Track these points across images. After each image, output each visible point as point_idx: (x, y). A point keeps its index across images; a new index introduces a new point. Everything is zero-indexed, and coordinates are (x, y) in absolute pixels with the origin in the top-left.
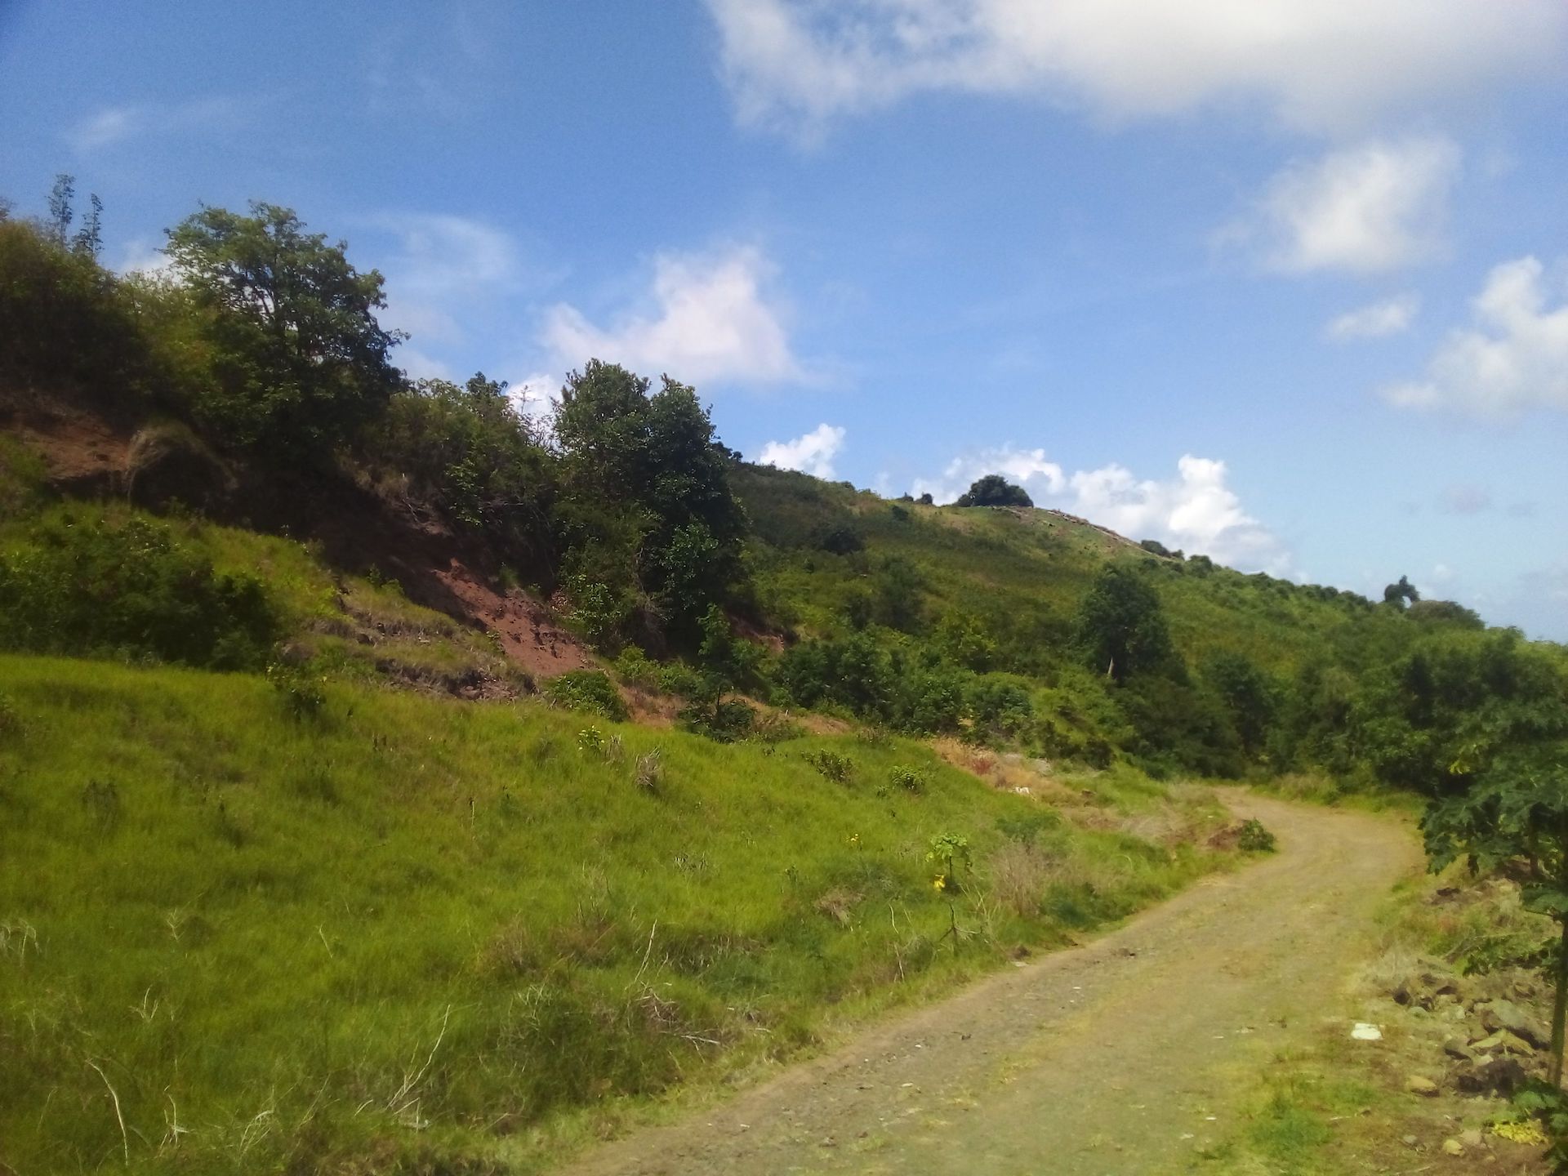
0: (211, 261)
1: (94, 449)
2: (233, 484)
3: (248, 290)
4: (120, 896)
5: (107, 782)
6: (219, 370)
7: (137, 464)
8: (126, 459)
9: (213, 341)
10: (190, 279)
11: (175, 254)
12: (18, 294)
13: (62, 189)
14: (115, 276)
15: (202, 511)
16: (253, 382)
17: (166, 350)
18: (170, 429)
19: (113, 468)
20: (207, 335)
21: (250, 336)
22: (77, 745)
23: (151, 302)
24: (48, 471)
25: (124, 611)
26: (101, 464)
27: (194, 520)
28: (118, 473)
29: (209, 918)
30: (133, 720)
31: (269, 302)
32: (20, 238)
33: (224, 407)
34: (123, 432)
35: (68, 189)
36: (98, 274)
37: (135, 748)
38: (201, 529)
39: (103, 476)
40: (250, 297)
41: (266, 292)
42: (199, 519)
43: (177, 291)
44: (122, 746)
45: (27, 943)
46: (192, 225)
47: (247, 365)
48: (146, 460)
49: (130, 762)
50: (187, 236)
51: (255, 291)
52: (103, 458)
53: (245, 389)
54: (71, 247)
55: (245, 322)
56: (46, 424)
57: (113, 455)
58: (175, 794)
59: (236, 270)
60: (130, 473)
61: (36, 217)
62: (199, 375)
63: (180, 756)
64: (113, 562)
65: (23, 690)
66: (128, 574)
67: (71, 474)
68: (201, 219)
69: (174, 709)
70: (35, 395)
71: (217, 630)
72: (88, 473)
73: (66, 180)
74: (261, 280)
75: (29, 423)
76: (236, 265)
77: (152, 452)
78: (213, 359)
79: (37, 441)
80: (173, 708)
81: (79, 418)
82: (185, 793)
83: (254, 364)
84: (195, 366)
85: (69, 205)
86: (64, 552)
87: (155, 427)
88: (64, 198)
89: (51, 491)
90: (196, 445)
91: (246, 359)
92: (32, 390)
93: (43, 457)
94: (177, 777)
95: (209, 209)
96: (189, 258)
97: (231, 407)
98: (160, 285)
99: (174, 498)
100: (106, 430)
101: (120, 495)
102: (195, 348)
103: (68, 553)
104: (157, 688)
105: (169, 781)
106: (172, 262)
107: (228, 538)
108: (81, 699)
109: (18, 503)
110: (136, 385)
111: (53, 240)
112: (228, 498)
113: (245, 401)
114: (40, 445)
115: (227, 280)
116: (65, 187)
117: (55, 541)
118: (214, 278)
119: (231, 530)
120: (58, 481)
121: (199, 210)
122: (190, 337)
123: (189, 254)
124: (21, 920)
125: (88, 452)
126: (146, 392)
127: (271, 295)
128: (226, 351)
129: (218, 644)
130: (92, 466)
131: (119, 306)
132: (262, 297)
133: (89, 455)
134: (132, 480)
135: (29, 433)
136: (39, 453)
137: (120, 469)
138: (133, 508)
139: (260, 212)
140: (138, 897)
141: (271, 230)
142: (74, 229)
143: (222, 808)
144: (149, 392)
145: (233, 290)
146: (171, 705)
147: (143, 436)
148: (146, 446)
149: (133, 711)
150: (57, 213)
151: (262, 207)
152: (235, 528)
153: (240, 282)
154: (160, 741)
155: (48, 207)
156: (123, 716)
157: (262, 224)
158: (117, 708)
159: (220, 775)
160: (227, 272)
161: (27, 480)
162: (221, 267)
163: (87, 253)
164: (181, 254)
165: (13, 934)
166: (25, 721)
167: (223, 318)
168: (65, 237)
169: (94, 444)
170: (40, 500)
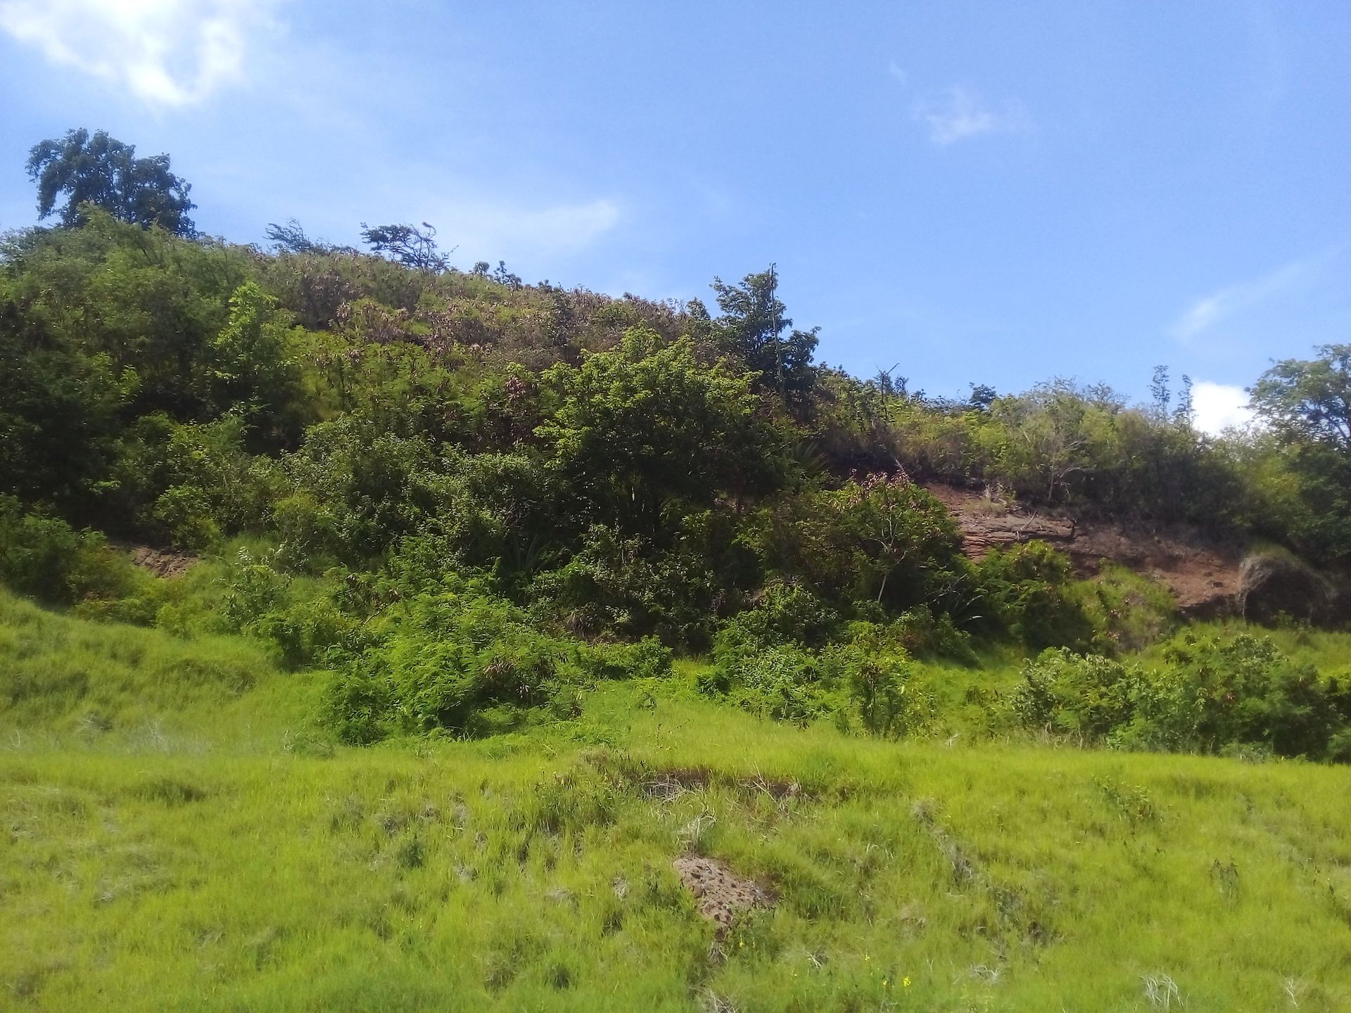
0: (1287, 405)
1: (1211, 578)
2: (1333, 593)
3: (1324, 422)
4: (1247, 963)
5: (1230, 862)
6: (1306, 495)
7: (1248, 586)
8: (1237, 583)
9: (1299, 472)
10: (1273, 424)
11: (1256, 407)
12: (1137, 465)
13: (1159, 377)
14: (1210, 435)
15: (1309, 620)
16: (1339, 501)
17: (1260, 487)
18: (1272, 552)
19: (1226, 592)
20: (1293, 467)
21: (1331, 461)
22: (1203, 830)
23: (1243, 450)
24: (1176, 600)
25: (1245, 714)
26: (1217, 590)
27: (1301, 629)
28: (1232, 596)
29: (1329, 991)
30: (1249, 809)
31: (1345, 428)
32: (1133, 423)
33: (1316, 527)
34: (1232, 561)
35: (1164, 376)
36: (1194, 436)
37: (1253, 833)
38: (1309, 636)
39: (1219, 600)
40: (1327, 428)
41: (1341, 420)
42: (1306, 628)
43: (1264, 435)
44: (1241, 831)
45: (1171, 996)
46: (1268, 380)
47: (1331, 487)
48: (1254, 582)
49: (1249, 845)
50: (1264, 390)
51: (1331, 421)
52: (1218, 585)
53: (1332, 509)
54: (1172, 420)
55: (1324, 450)
56: (1170, 563)
57: (1226, 582)
58: (1290, 875)
59: (1312, 407)
60: (1242, 595)
61: (1143, 404)
62: (1290, 504)
63: (1292, 841)
64: (1230, 673)
65: (1156, 782)
66: (1244, 681)
67: (1193, 602)
68: (1274, 371)
69: (1284, 800)
70: (1159, 542)
71: (1329, 726)
72: (1208, 599)
73: (1161, 369)
74: (1334, 411)
75: (1156, 565)
76: (1311, 403)
77: (1257, 575)
78: (1300, 487)
79: (1165, 578)
80: (1283, 798)
81: (1196, 555)
82: (1299, 876)
83: (1337, 484)
84: (1286, 496)
85: (1166, 388)
86: (1191, 667)
87: (1258, 553)
88: (1162, 384)
89: (1181, 617)
90: (1295, 563)
91: (1329, 482)
92: (1156, 538)
93: (1171, 590)
94: (1291, 859)
95: (1280, 362)
96: (1268, 407)
97: (1323, 525)
98: (1250, 434)
99: (1282, 612)
100: (1218, 562)
101: (1236, 614)
102: (1284, 481)
103: (1195, 667)
104: (1267, 780)
105: (1283, 864)
106: (1254, 414)
107: (1336, 642)
108: (1202, 790)
109: (1156, 629)
110: (1237, 520)
111: (1158, 418)
112: (1331, 606)
113: (1334, 518)
114: (1167, 581)
115: (1304, 417)
116: (1161, 373)
117: (1183, 659)
118: (1292, 419)
119: (1336, 634)
120: (1186, 609)
121: (1271, 366)
122: (1280, 472)
123: (1267, 404)
124: (1165, 976)
125: (1206, 582)
126: (1246, 525)
127: (1345, 421)
128: (1312, 479)
129: (1332, 739)
130: (1209, 593)
131: (1217, 459)
132: (1336, 424)
133: (1208, 584)
134: (1244, 601)
135: (1158, 573)
136: (1168, 588)
137: (1234, 593)
138: (1248, 624)
139: (1325, 354)
140: (1262, 965)
141: (1337, 366)
142: (1172, 405)
143: (1332, 889)
144: (1248, 525)
145: (1311, 425)
146: (1282, 795)
147: (1248, 562)
148: (1252, 570)
149: (1249, 800)
150: (1158, 397)
151: (1325, 349)
152: (1341, 632)
153: (1316, 416)
154: (1274, 827)
155: (1151, 393)
156: (1241, 804)
157: (1327, 364)
158: (1235, 798)
159: (1331, 859)
160: (1303, 411)
161: (1160, 610)
162: (1297, 408)
163: (1185, 422)
164: (1261, 405)
165: (1159, 987)
166: (1161, 808)
167: (1305, 450)
168: (1167, 414)
169: (1210, 574)
170: (1172, 626)
